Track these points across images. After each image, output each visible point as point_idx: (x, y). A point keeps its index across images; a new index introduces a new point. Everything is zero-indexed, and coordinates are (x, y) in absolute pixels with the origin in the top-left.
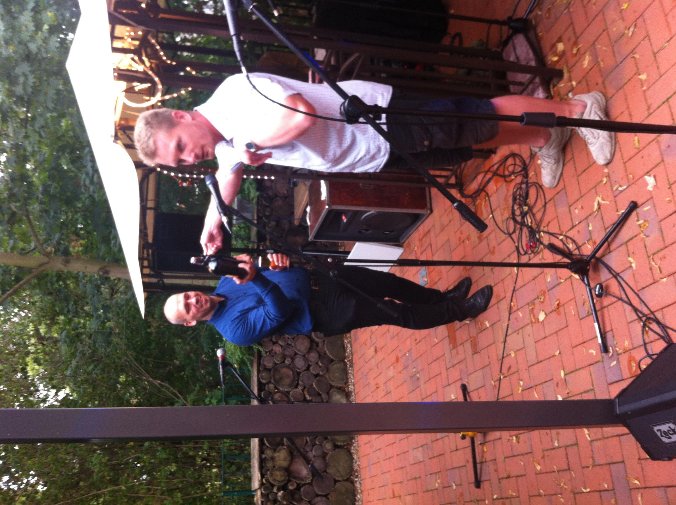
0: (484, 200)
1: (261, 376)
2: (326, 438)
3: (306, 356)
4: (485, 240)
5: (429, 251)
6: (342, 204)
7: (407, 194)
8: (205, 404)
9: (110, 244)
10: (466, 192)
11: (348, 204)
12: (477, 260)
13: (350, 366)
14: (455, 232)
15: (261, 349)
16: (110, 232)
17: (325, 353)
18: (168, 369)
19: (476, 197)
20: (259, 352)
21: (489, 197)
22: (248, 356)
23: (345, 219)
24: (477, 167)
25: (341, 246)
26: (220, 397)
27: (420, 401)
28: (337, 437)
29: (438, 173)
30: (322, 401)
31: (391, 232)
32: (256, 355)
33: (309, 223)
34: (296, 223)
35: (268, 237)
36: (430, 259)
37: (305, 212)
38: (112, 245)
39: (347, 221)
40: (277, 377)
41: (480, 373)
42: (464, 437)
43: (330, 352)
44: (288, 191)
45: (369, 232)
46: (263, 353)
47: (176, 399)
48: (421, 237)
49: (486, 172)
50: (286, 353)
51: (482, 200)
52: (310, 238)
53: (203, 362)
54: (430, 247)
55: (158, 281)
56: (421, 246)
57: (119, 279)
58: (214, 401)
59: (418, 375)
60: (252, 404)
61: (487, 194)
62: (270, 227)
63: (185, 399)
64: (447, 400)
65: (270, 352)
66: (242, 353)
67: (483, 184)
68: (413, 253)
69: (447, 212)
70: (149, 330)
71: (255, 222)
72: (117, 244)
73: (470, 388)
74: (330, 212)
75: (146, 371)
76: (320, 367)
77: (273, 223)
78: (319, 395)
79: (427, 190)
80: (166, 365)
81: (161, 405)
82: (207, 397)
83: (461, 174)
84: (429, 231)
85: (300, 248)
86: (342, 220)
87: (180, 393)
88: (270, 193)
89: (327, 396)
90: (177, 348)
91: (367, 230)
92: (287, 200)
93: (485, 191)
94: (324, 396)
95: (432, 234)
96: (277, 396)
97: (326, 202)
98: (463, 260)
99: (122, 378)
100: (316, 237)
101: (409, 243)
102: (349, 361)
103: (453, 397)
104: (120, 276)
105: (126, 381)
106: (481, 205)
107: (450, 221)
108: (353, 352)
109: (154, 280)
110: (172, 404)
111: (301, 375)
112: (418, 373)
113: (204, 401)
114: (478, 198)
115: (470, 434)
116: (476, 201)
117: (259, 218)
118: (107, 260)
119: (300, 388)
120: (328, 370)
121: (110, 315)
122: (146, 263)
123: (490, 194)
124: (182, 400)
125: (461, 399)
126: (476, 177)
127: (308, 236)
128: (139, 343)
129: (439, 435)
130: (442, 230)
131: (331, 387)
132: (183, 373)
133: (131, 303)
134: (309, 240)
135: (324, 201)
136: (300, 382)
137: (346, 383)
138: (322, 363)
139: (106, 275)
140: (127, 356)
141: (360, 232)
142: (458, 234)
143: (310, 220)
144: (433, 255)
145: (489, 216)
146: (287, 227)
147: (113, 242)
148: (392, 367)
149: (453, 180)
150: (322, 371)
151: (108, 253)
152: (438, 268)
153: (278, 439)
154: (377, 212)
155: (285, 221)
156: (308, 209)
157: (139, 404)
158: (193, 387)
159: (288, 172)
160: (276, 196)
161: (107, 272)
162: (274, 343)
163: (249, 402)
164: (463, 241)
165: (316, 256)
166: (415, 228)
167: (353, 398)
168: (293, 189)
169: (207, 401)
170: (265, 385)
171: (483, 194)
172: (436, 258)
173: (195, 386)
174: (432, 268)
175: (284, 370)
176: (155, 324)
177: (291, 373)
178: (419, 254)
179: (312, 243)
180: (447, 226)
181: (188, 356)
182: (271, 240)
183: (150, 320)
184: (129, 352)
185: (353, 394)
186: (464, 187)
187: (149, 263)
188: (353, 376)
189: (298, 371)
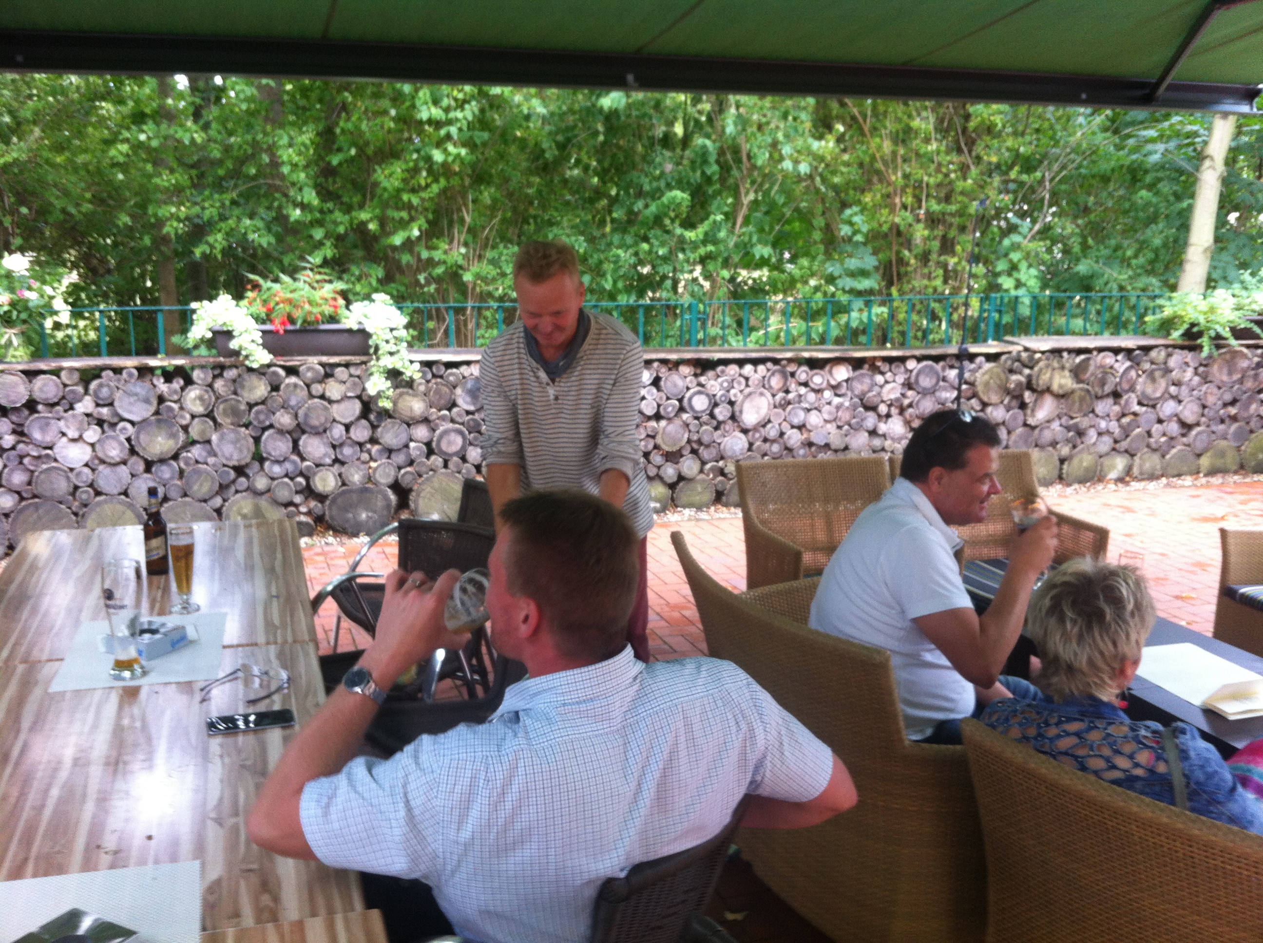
3: (1176, 418)
17: (1173, 447)
30: (1117, 442)
40: (1156, 375)
43: (1175, 454)
50: (1183, 388)
76: (1159, 439)
78: (1126, 437)
89: (1122, 450)
94: (1123, 446)
96: (1133, 374)
111: (1153, 410)
119: (1136, 408)
131: (1132, 456)
136: (1144, 409)
170: (1149, 355)
189: (1159, 406)
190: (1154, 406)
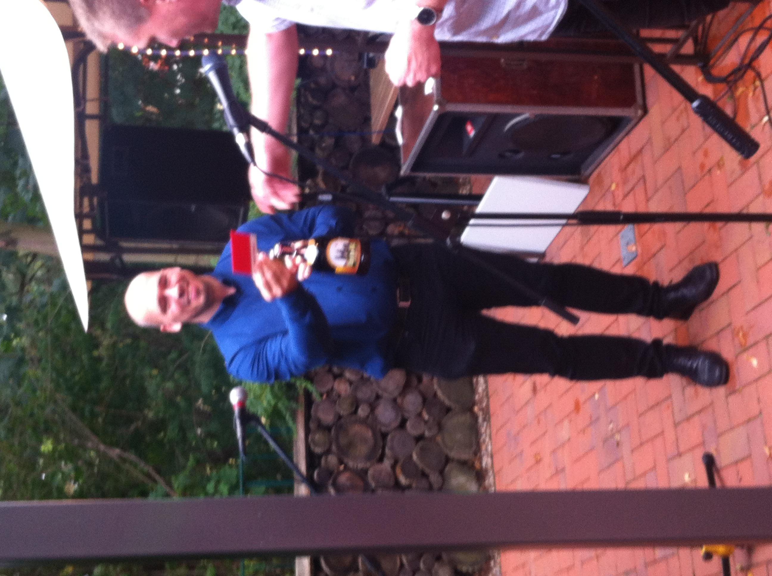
0: (752, 88)
1: (313, 440)
2: (439, 558)
3: (399, 401)
4: (755, 167)
5: (639, 190)
6: (465, 100)
7: (596, 77)
8: (206, 494)
9: (16, 186)
10: (715, 72)
11: (478, 102)
12: (735, 209)
13: (484, 420)
14: (694, 153)
15: (311, 388)
16: (15, 164)
17: (435, 395)
18: (132, 427)
19: (736, 81)
20: (308, 395)
21: (762, 81)
22: (286, 402)
23: (471, 131)
24: (738, 19)
25: (464, 184)
26: (234, 481)
27: (621, 485)
28: (460, 556)
29: (657, 33)
30: (431, 488)
31: (564, 153)
32: (302, 399)
33: (400, 140)
34: (375, 139)
35: (320, 169)
36: (642, 209)
37: (392, 119)
38: (19, 188)
39: (476, 136)
40: (343, 441)
41: (742, 431)
42: (708, 556)
43: (444, 393)
44: (356, 77)
45: (521, 155)
46: (315, 395)
47: (150, 484)
48: (624, 163)
49: (757, 31)
50: (360, 395)
51: (747, 87)
52: (404, 170)
53: (199, 412)
54: (641, 182)
55: (112, 260)
56: (625, 181)
57: (35, 256)
58: (224, 489)
59: (617, 437)
60: (296, 492)
61: (758, 75)
62: (323, 149)
63: (169, 484)
64: (675, 484)
65: (329, 393)
66: (275, 396)
67: (750, 54)
68: (609, 196)
69: (677, 113)
70: (96, 353)
71: (295, 139)
72: (30, 186)
73: (722, 461)
74: (441, 117)
75: (94, 431)
76: (426, 422)
77: (329, 142)
78: (424, 475)
79: (637, 68)
80: (130, 420)
81: (123, 495)
82: (209, 480)
83: (706, 32)
84: (640, 152)
85: (383, 190)
86: (466, 133)
87: (159, 472)
88: (322, 80)
89: (440, 479)
90: (151, 386)
91: (516, 152)
92: (356, 93)
93: (754, 69)
94: (434, 478)
95: (647, 158)
96: (343, 479)
97: (435, 98)
98: (709, 210)
99: (47, 446)
100: (417, 166)
101: (599, 175)
102: (482, 409)
103: (687, 478)
104: (37, 248)
105: (54, 450)
106: (746, 96)
107: (683, 131)
108: (490, 392)
109: (104, 257)
110: (144, 494)
111: (389, 437)
112: (619, 431)
113: (204, 488)
114: (740, 83)
115: (721, 549)
116: (736, 88)
117: (302, 131)
118: (10, 218)
119: (387, 464)
120: (440, 427)
121: (21, 326)
122: (87, 224)
123: (763, 75)
124: (162, 486)
125: (703, 482)
126: (736, 40)
127: (399, 168)
128: (77, 378)
129: (659, 552)
130: (667, 149)
131: (447, 460)
132: (162, 434)
133: (61, 301)
134: (402, 172)
135: (431, 96)
136: (387, 451)
137: (477, 452)
138: (429, 413)
139: (10, 248)
140: (55, 402)
141: (501, 156)
142: (700, 155)
143: (403, 133)
144: (648, 200)
145: (761, 119)
146: (356, 147)
147: (21, 183)
148: (566, 423)
149: (688, 48)
150: (430, 429)
151: (12, 204)
152: (657, 227)
153: (348, 560)
154: (536, 116)
155: (354, 137)
156: (399, 113)
157: (80, 495)
158: (181, 460)
159: (360, 40)
160: (334, 86)
161: (13, 242)
162: (336, 377)
163: (291, 489)
164: (710, 170)
165: (415, 206)
166: (612, 146)
167: (489, 480)
168: (366, 74)
169: (210, 487)
170: (320, 457)
171: (750, 74)
172: (654, 208)
173: (187, 459)
174: (646, 226)
175: (357, 429)
176: (106, 342)
177: (369, 434)
178: (621, 198)
179: (409, 180)
180: (676, 140)
181: (170, 402)
182: (326, 175)
183: (98, 332)
184: (59, 396)
185: (490, 473)
186: (712, 62)
187: (94, 224)
188: (490, 438)
189: (383, 429)
190: (384, 436)
